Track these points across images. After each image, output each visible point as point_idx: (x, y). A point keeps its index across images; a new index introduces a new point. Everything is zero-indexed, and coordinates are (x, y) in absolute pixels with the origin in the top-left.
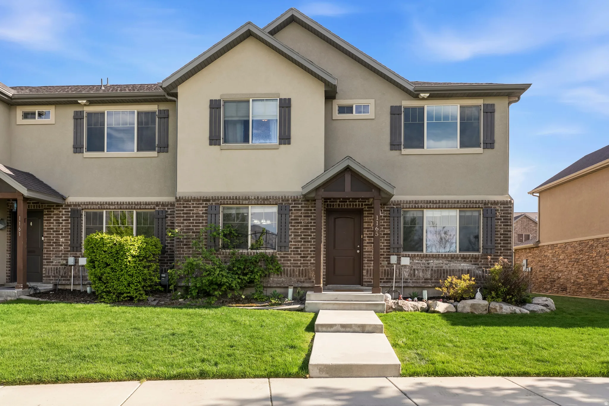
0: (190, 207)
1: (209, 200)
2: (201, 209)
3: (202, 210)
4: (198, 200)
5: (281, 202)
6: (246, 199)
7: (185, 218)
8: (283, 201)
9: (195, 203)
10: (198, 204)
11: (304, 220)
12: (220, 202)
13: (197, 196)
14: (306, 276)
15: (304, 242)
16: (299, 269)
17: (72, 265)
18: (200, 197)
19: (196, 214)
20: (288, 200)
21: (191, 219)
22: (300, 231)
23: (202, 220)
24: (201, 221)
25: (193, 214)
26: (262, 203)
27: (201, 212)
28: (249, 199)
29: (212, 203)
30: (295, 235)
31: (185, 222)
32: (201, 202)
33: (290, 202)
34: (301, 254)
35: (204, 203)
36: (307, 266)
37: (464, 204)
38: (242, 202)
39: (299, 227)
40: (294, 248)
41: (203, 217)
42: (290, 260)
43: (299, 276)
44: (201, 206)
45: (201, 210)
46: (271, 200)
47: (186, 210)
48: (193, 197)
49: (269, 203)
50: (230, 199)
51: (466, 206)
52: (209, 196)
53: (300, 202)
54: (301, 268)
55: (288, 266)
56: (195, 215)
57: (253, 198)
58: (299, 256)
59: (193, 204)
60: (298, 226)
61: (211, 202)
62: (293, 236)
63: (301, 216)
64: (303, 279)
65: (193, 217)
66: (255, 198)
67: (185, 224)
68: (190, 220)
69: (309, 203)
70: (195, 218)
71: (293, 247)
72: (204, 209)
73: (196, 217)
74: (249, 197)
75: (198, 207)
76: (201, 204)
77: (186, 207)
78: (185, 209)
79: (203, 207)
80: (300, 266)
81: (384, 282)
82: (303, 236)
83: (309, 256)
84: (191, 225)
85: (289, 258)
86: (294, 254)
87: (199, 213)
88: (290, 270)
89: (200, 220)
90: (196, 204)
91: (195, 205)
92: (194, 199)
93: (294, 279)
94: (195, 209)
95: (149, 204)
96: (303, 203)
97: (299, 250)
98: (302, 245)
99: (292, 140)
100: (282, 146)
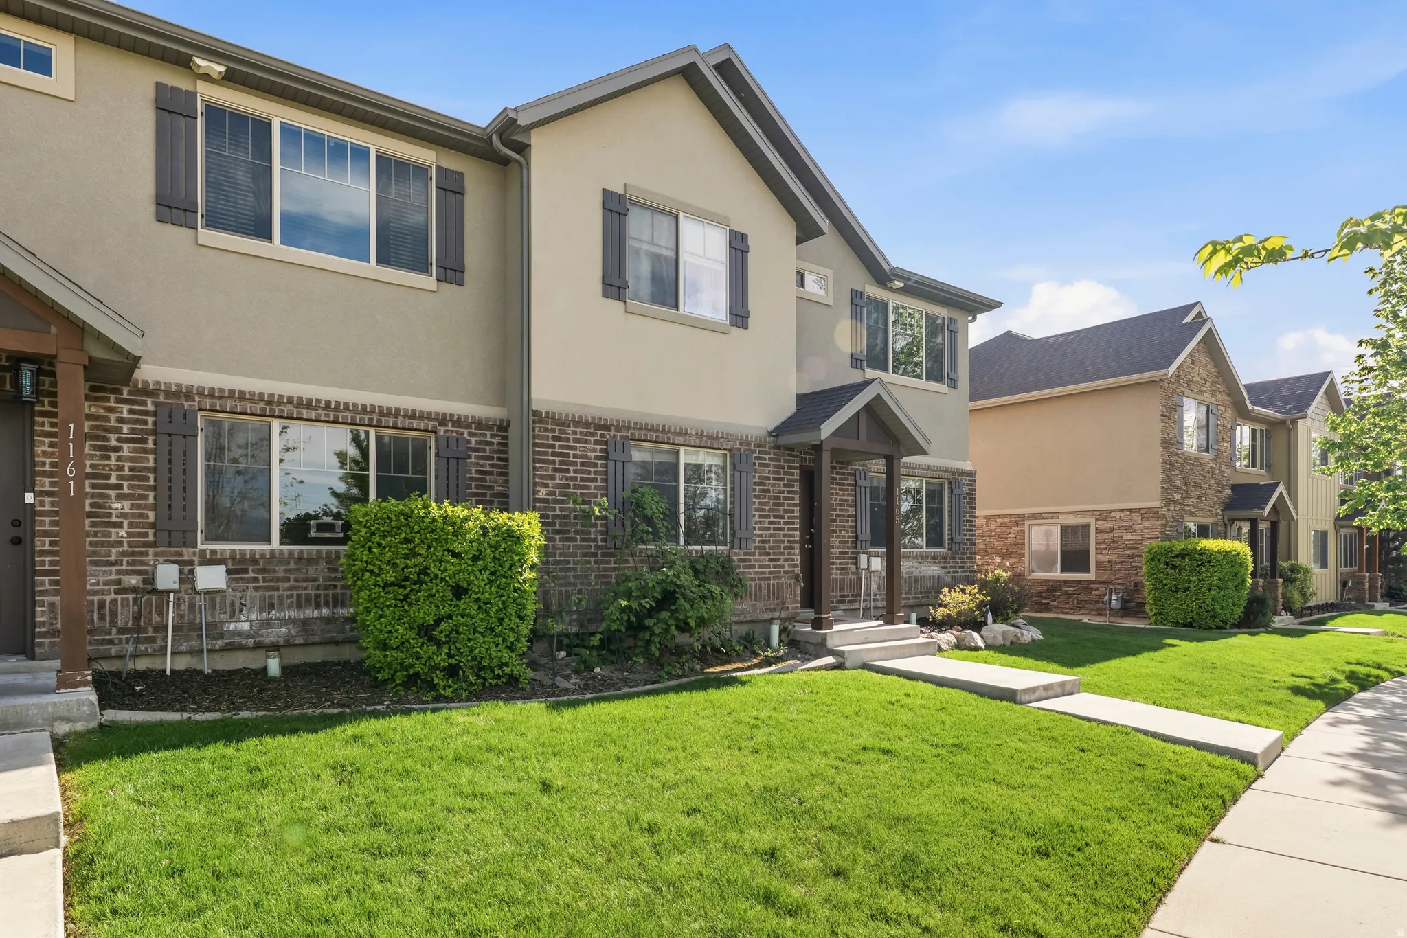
0: (568, 440)
1: (606, 427)
2: (592, 446)
3: (594, 450)
4: (587, 424)
5: (738, 446)
6: (680, 434)
7: (557, 466)
8: (741, 444)
9: (578, 430)
10: (586, 435)
11: (773, 485)
12: (632, 434)
13: (588, 414)
14: (778, 598)
15: (775, 529)
16: (769, 584)
17: (168, 592)
18: (593, 418)
19: (582, 457)
20: (749, 444)
21: (571, 468)
22: (767, 508)
23: (595, 473)
24: (592, 476)
25: (575, 456)
26: (709, 445)
27: (592, 455)
28: (686, 433)
29: (614, 436)
30: (761, 516)
31: (557, 474)
32: (592, 430)
33: (752, 448)
34: (768, 554)
35: (599, 432)
36: (779, 578)
38: (674, 439)
39: (766, 500)
40: (759, 542)
41: (596, 465)
42: (754, 567)
43: (769, 598)
44: (592, 439)
45: (592, 450)
46: (722, 440)
47: (561, 447)
48: (577, 416)
49: (719, 446)
50: (652, 430)
52: (610, 417)
53: (767, 449)
54: (771, 582)
55: (752, 579)
56: (579, 460)
57: (694, 433)
58: (767, 558)
59: (575, 433)
60: (765, 497)
61: (612, 433)
62: (757, 518)
63: (768, 478)
64: (772, 603)
65: (574, 464)
66: (697, 434)
67: (558, 481)
68: (568, 471)
69: (780, 452)
70: (579, 467)
71: (758, 539)
72: (599, 447)
73: (583, 464)
74: (686, 429)
75: (586, 442)
76: (592, 435)
77: (559, 439)
78: (558, 443)
79: (596, 442)
80: (769, 579)
81: (849, 602)
82: (772, 519)
83: (782, 557)
84: (571, 483)
85: (752, 563)
86: (760, 554)
87: (587, 457)
88: (756, 585)
89: (589, 473)
90: (581, 433)
91: (578, 436)
92: (578, 423)
93: (761, 605)
94: (578, 445)
95: (421, 418)
96: (772, 451)
97: (767, 546)
98: (771, 536)
99: (751, 321)
100: (735, 329)
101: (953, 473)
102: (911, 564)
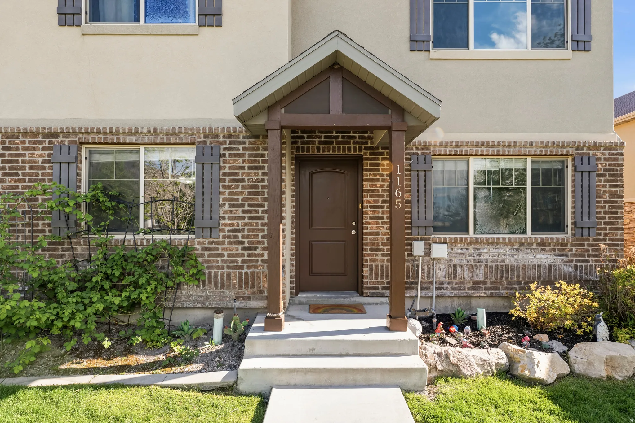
0: (17, 149)
1: (55, 135)
2: (40, 152)
3: (41, 156)
4: (34, 134)
5: (202, 139)
6: (131, 133)
7: (7, 171)
8: (206, 137)
9: (27, 140)
10: (34, 143)
11: (248, 174)
12: (79, 139)
13: (31, 126)
14: (253, 287)
15: (250, 218)
16: (240, 274)
18: (37, 128)
19: (30, 162)
20: (217, 136)
21: (20, 172)
22: (240, 197)
23: (43, 174)
24: (40, 177)
25: (23, 162)
26: (165, 141)
27: (40, 159)
28: (137, 132)
29: (62, 141)
30: (231, 206)
31: (7, 178)
32: (41, 139)
33: (221, 139)
34: (242, 243)
35: (47, 140)
36: (256, 267)
37: (541, 147)
38: (124, 139)
39: (240, 190)
40: (229, 231)
41: (44, 168)
42: (222, 255)
43: (240, 287)
44: (40, 146)
46: (182, 135)
47: (10, 155)
48: (22, 128)
49: (178, 141)
50: (99, 133)
51: (546, 151)
52: (56, 126)
53: (241, 139)
54: (244, 271)
55: (218, 268)
56: (27, 165)
57: (145, 131)
58: (240, 247)
59: (23, 142)
60: (238, 187)
61: (60, 139)
62: (227, 207)
63: (243, 168)
64: (247, 292)
65: (24, 168)
66: (149, 132)
67: (7, 183)
68: (17, 174)
69: (259, 141)
70: (27, 171)
71: (227, 229)
72: (47, 153)
73: (31, 168)
74: (137, 128)
75: (34, 149)
76: (40, 142)
77: (9, 149)
78: (7, 153)
79: (44, 149)
80: (242, 267)
82: (247, 208)
83: (260, 246)
84: (20, 185)
85: (220, 251)
86: (230, 243)
87: (35, 162)
88: (222, 274)
89: (37, 175)
90: (30, 142)
91: (27, 145)
92: (25, 134)
93: (230, 293)
94: (27, 152)
96: (247, 141)
97: (240, 235)
98: (245, 225)
99: (226, 18)
100: (206, 30)
101: (578, 148)
102: (502, 251)
